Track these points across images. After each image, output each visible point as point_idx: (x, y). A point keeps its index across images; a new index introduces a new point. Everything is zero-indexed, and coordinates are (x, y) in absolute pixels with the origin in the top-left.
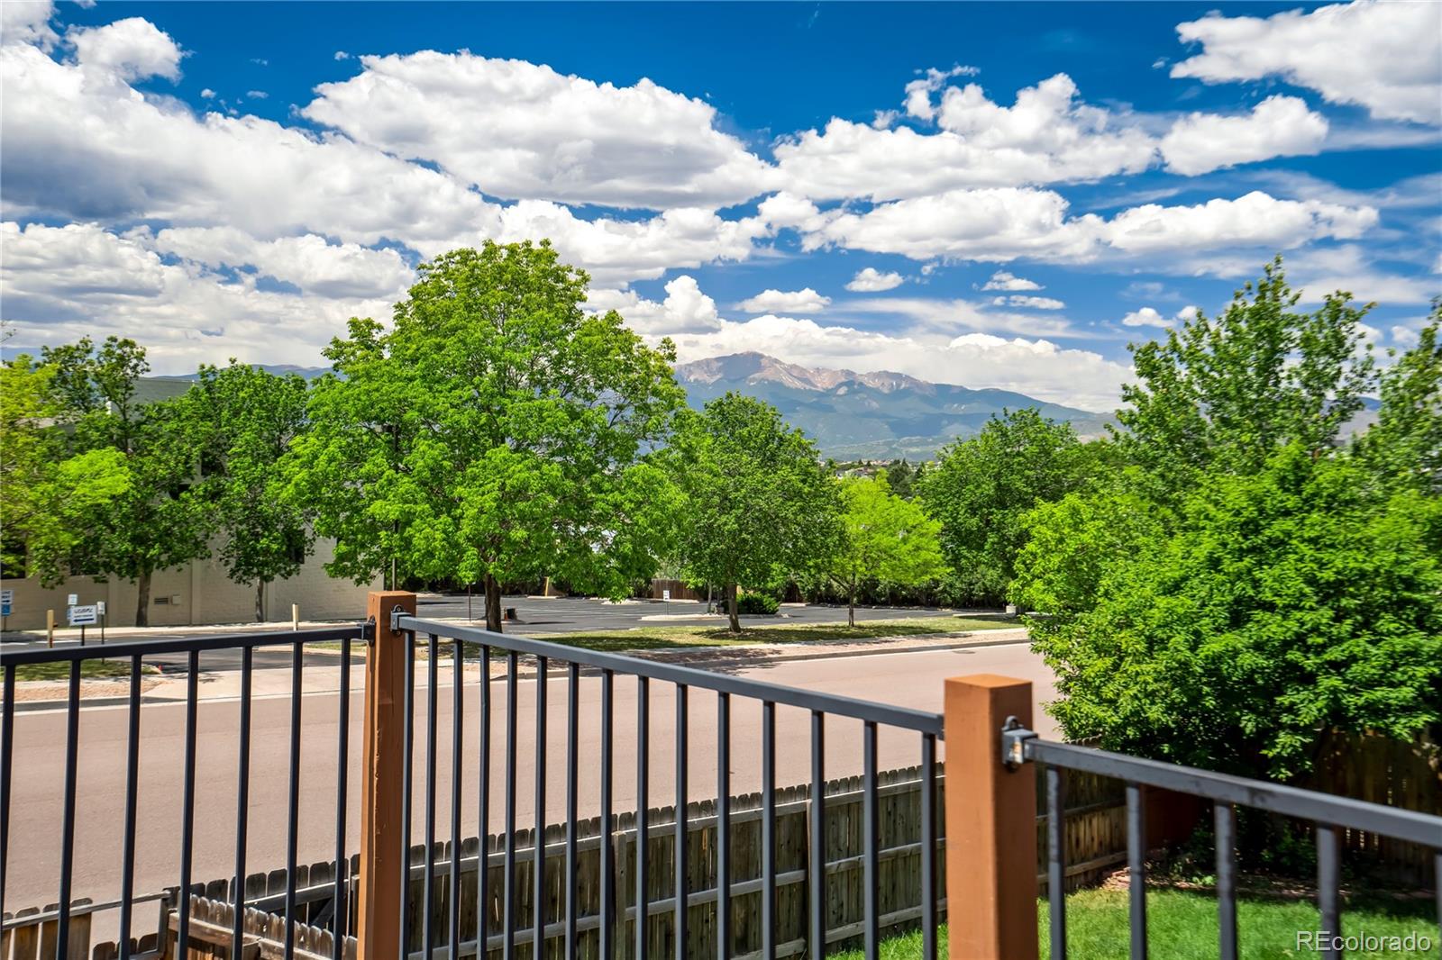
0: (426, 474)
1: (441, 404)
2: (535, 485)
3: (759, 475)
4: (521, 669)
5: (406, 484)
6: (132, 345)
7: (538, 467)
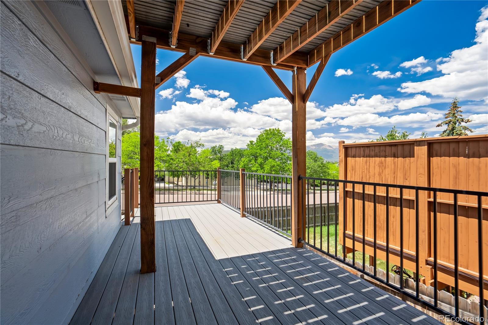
0: (260, 163)
1: (262, 153)
2: (276, 165)
3: (314, 163)
4: (275, 193)
5: (257, 165)
6: (222, 146)
7: (276, 162)
